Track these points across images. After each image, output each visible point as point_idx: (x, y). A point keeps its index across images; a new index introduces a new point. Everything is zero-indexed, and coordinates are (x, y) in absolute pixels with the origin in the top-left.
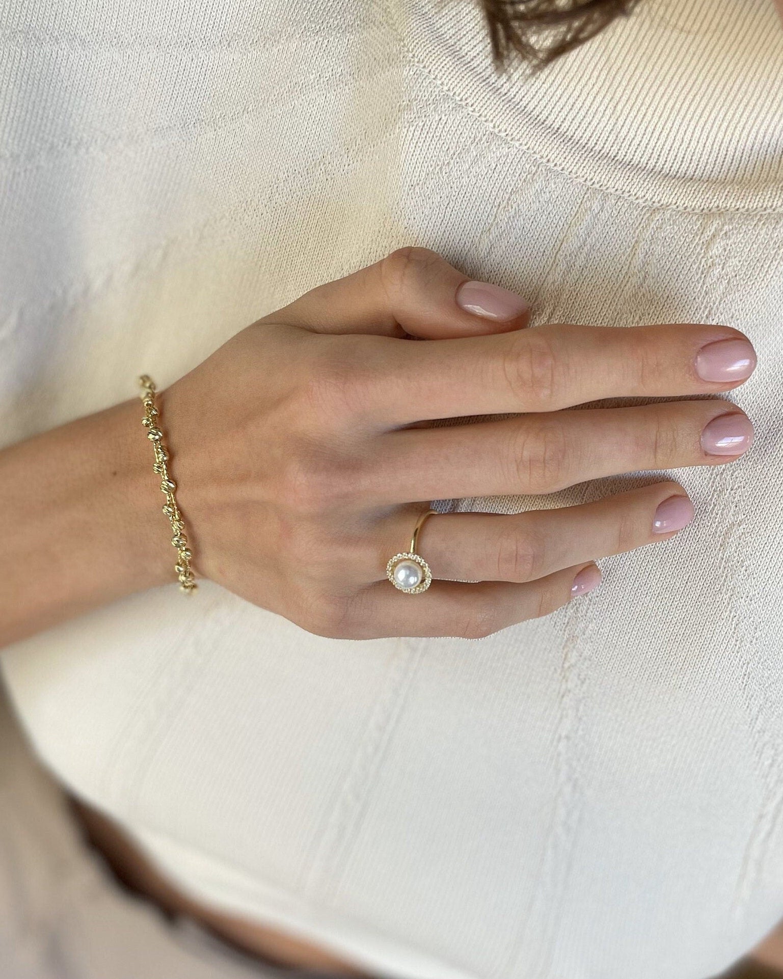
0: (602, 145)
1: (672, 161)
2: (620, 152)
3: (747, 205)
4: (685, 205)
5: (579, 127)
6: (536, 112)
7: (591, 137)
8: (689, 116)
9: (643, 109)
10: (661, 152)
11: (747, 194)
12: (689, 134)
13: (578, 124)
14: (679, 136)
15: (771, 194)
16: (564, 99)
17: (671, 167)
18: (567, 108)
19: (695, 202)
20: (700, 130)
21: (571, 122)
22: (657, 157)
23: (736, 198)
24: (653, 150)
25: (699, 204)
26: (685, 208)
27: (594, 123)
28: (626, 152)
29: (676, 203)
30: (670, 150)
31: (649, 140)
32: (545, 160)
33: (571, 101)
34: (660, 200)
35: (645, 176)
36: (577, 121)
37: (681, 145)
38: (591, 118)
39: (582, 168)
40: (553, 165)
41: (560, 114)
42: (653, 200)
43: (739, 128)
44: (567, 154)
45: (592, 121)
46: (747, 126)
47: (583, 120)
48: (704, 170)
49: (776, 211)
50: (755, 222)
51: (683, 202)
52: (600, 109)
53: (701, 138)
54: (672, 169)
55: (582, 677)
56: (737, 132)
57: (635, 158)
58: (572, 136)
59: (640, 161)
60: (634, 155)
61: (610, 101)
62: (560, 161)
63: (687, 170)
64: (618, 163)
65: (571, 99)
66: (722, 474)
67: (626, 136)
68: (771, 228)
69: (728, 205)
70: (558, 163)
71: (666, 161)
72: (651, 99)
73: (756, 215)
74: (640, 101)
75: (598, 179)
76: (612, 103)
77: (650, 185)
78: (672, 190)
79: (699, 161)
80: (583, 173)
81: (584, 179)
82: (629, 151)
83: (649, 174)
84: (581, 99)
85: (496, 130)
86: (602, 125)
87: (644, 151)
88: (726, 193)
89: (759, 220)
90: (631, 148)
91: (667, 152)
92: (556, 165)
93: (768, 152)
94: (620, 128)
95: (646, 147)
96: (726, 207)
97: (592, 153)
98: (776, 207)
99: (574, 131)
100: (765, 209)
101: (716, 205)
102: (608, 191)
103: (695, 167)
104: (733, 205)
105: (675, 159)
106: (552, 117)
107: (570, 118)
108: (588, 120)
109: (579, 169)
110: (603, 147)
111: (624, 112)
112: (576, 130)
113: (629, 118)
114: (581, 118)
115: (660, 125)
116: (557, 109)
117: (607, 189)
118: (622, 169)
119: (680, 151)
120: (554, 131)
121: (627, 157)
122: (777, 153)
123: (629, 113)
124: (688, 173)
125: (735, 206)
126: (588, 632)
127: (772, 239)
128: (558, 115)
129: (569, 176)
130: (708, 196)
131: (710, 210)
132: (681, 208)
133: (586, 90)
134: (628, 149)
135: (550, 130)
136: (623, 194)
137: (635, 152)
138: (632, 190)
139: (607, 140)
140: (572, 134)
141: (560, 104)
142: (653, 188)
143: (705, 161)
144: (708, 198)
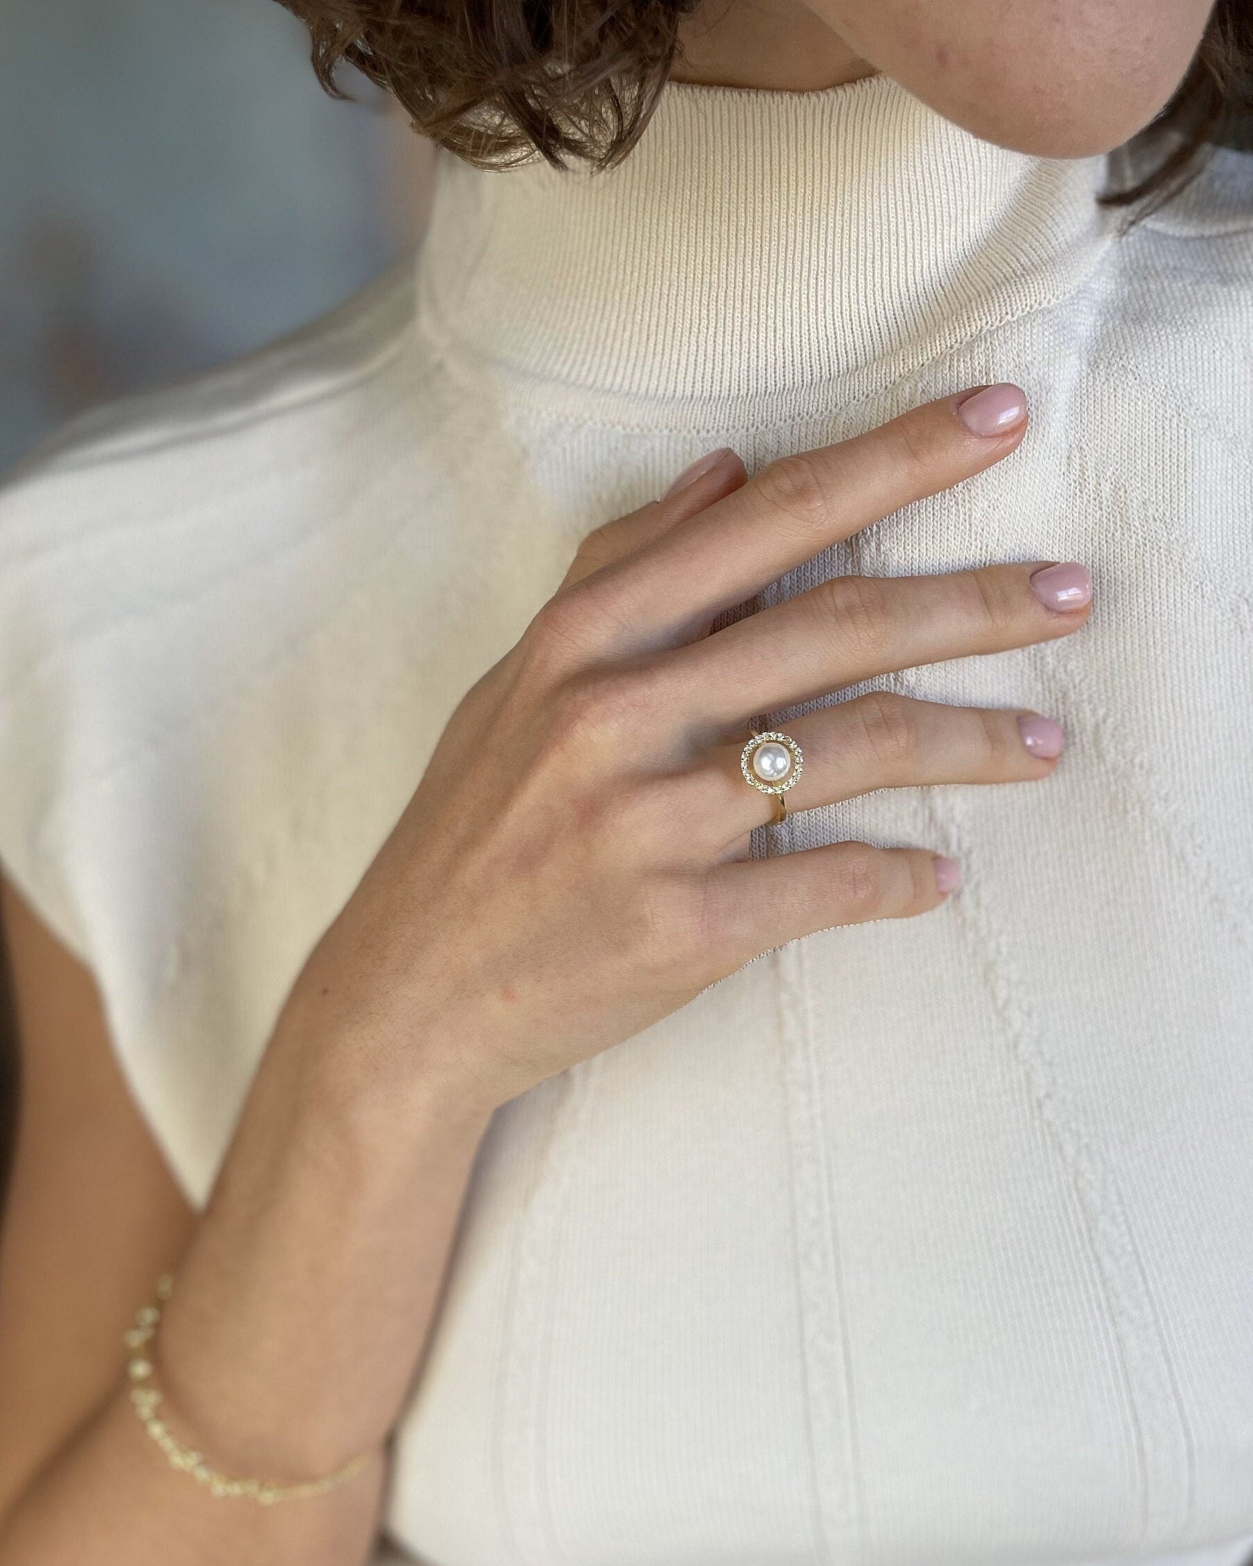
0: (746, 387)
1: (827, 364)
2: (768, 384)
3: (929, 355)
4: (866, 394)
5: (712, 382)
6: (661, 391)
7: (730, 386)
8: (821, 306)
9: (770, 322)
10: (811, 362)
11: (924, 346)
12: (830, 327)
13: (710, 380)
14: (822, 335)
15: (949, 330)
16: (683, 362)
17: (830, 370)
18: (691, 370)
19: (874, 385)
20: (840, 316)
21: (703, 382)
22: (809, 369)
23: (915, 355)
24: (802, 364)
25: (879, 384)
26: (867, 396)
27: (727, 369)
28: (775, 381)
29: (855, 397)
30: (819, 355)
31: (793, 356)
32: (694, 432)
33: (692, 359)
34: (836, 404)
35: (808, 391)
36: (708, 377)
37: (827, 344)
38: (721, 366)
39: (737, 419)
40: (705, 433)
41: (687, 380)
42: (829, 408)
43: (878, 293)
44: (714, 413)
45: (723, 368)
46: (884, 285)
47: (713, 373)
48: (865, 355)
49: (964, 343)
50: (948, 364)
51: (861, 392)
52: (725, 350)
53: (845, 324)
54: (832, 371)
55: (1025, 1008)
56: (878, 298)
57: (787, 382)
58: (710, 396)
59: (794, 383)
60: (784, 380)
61: (732, 336)
62: (711, 424)
63: (848, 365)
64: (772, 395)
65: (690, 357)
66: (1054, 676)
67: (766, 365)
68: (968, 359)
69: (911, 367)
70: (710, 428)
71: (821, 368)
72: (773, 307)
73: (945, 357)
74: (763, 317)
75: (760, 420)
76: (735, 337)
77: (817, 396)
78: (843, 387)
79: (855, 349)
80: (741, 423)
81: (745, 429)
82: (777, 379)
83: (810, 389)
84: (701, 352)
85: (628, 430)
86: (735, 367)
87: (793, 370)
88: (901, 358)
89: (951, 360)
90: (777, 375)
91: (818, 358)
92: (708, 431)
93: (921, 303)
94: (756, 359)
95: (793, 365)
96: (909, 370)
97: (740, 399)
98: (962, 340)
99: (709, 389)
100: (951, 348)
101: (897, 374)
102: (777, 427)
103: (854, 356)
104: (916, 364)
105: (829, 361)
106: (680, 387)
107: (699, 378)
108: (718, 369)
109: (734, 422)
110: (748, 389)
111: (752, 339)
112: (711, 387)
113: (760, 343)
114: (711, 371)
115: (796, 333)
116: (681, 376)
117: (774, 425)
118: (780, 397)
119: (830, 350)
120: (689, 400)
121: (778, 386)
122: (930, 299)
123: (758, 338)
124: (850, 366)
125: (918, 363)
126: (1004, 950)
127: (975, 370)
128: (685, 382)
129: (728, 435)
130: (883, 371)
131: (894, 384)
132: (862, 398)
133: (702, 338)
134: (775, 377)
135: (684, 400)
136: (793, 420)
137: (784, 376)
138: (801, 412)
139: (748, 380)
140: (709, 393)
141: (682, 369)
142: (822, 397)
143: (862, 345)
144: (885, 374)
